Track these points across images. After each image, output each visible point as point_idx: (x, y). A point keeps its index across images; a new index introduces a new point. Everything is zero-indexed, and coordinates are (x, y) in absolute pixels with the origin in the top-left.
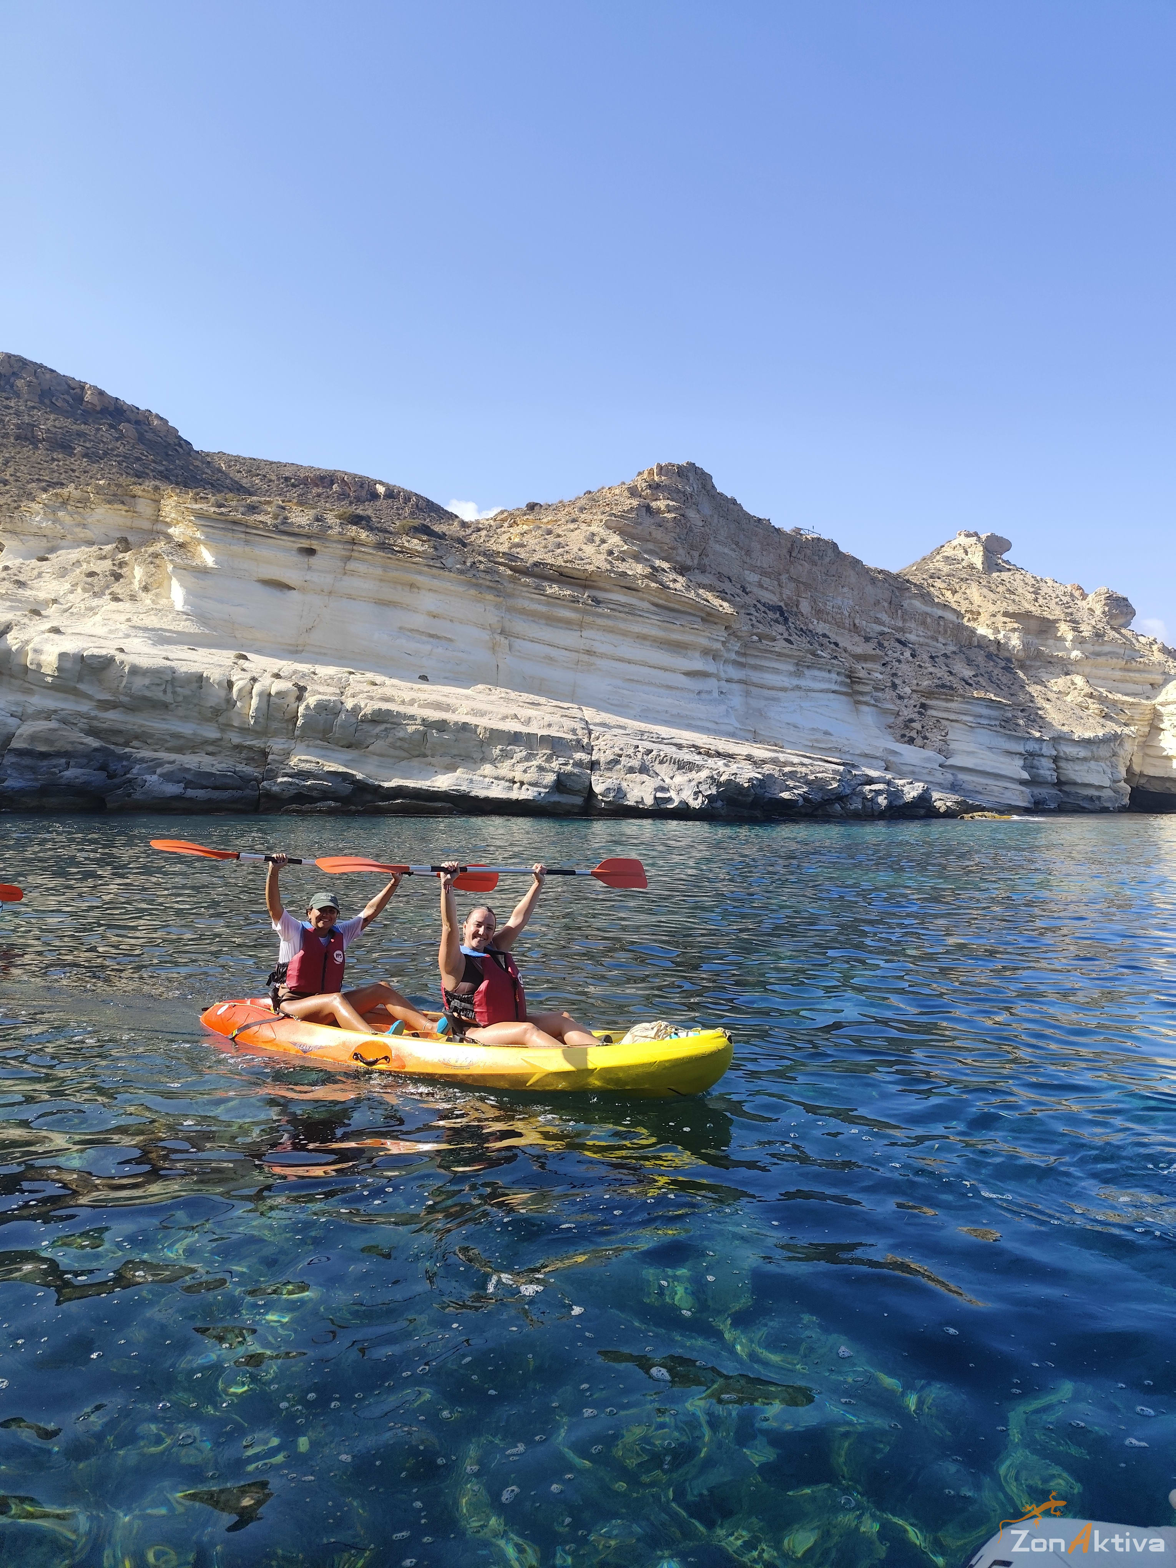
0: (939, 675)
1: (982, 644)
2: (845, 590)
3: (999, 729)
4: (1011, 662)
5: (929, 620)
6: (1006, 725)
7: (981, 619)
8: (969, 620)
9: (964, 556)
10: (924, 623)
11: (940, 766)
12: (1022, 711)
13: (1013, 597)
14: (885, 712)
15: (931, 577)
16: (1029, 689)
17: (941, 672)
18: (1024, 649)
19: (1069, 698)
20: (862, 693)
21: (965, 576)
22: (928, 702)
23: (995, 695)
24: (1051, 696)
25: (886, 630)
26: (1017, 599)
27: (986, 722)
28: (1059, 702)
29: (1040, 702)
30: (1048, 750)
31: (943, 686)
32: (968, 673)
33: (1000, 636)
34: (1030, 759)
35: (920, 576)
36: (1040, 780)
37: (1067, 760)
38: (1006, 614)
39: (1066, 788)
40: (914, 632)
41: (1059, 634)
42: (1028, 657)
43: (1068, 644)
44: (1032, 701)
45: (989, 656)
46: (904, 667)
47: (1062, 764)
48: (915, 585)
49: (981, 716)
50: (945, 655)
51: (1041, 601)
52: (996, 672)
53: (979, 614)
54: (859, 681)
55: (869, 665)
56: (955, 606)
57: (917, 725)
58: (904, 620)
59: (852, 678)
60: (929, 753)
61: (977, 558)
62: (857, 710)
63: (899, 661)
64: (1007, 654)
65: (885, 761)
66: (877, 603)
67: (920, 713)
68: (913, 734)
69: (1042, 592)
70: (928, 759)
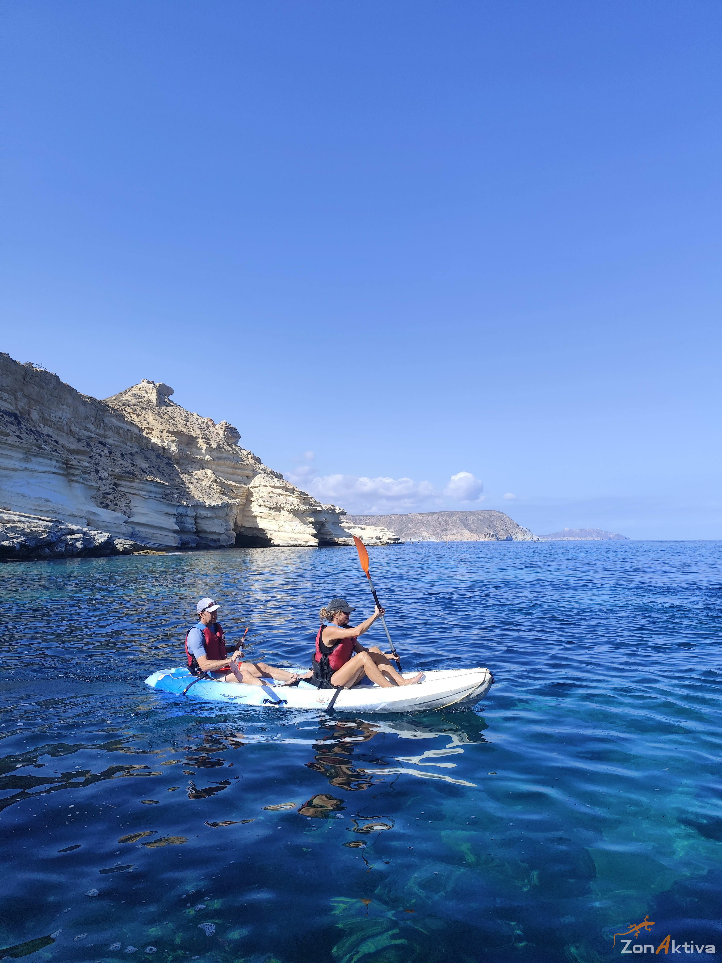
0: (126, 466)
1: (154, 448)
2: (64, 407)
3: (162, 500)
4: (171, 460)
5: (121, 431)
6: (166, 498)
7: (154, 433)
8: (147, 433)
9: (145, 394)
10: (118, 433)
11: (125, 522)
12: (177, 489)
13: (173, 421)
14: (91, 487)
15: (124, 405)
16: (182, 477)
17: (127, 464)
18: (179, 453)
19: (203, 483)
20: (74, 475)
21: (145, 406)
22: (119, 482)
23: (160, 480)
24: (194, 481)
25: (93, 435)
26: (175, 423)
27: (154, 495)
28: (198, 485)
29: (188, 484)
30: (191, 513)
31: (128, 473)
32: (145, 465)
33: (165, 444)
34: (180, 518)
35: (117, 404)
36: (186, 530)
37: (201, 518)
38: (168, 431)
39: (201, 535)
40: (112, 438)
41: (199, 445)
42: (181, 458)
43: (204, 451)
44: (183, 484)
45: (158, 456)
46: (104, 459)
47: (199, 521)
48: (113, 409)
49: (151, 492)
50: (131, 454)
51: (189, 425)
52: (162, 466)
53: (153, 430)
54: (73, 467)
55: (80, 457)
56: (138, 424)
57: (111, 497)
58: (105, 430)
59: (67, 465)
60: (118, 514)
61: (153, 397)
62: (71, 486)
63: (101, 456)
64: (169, 455)
65: (88, 520)
66: (87, 418)
67: (113, 489)
68: (108, 502)
69: (190, 421)
70: (117, 518)
